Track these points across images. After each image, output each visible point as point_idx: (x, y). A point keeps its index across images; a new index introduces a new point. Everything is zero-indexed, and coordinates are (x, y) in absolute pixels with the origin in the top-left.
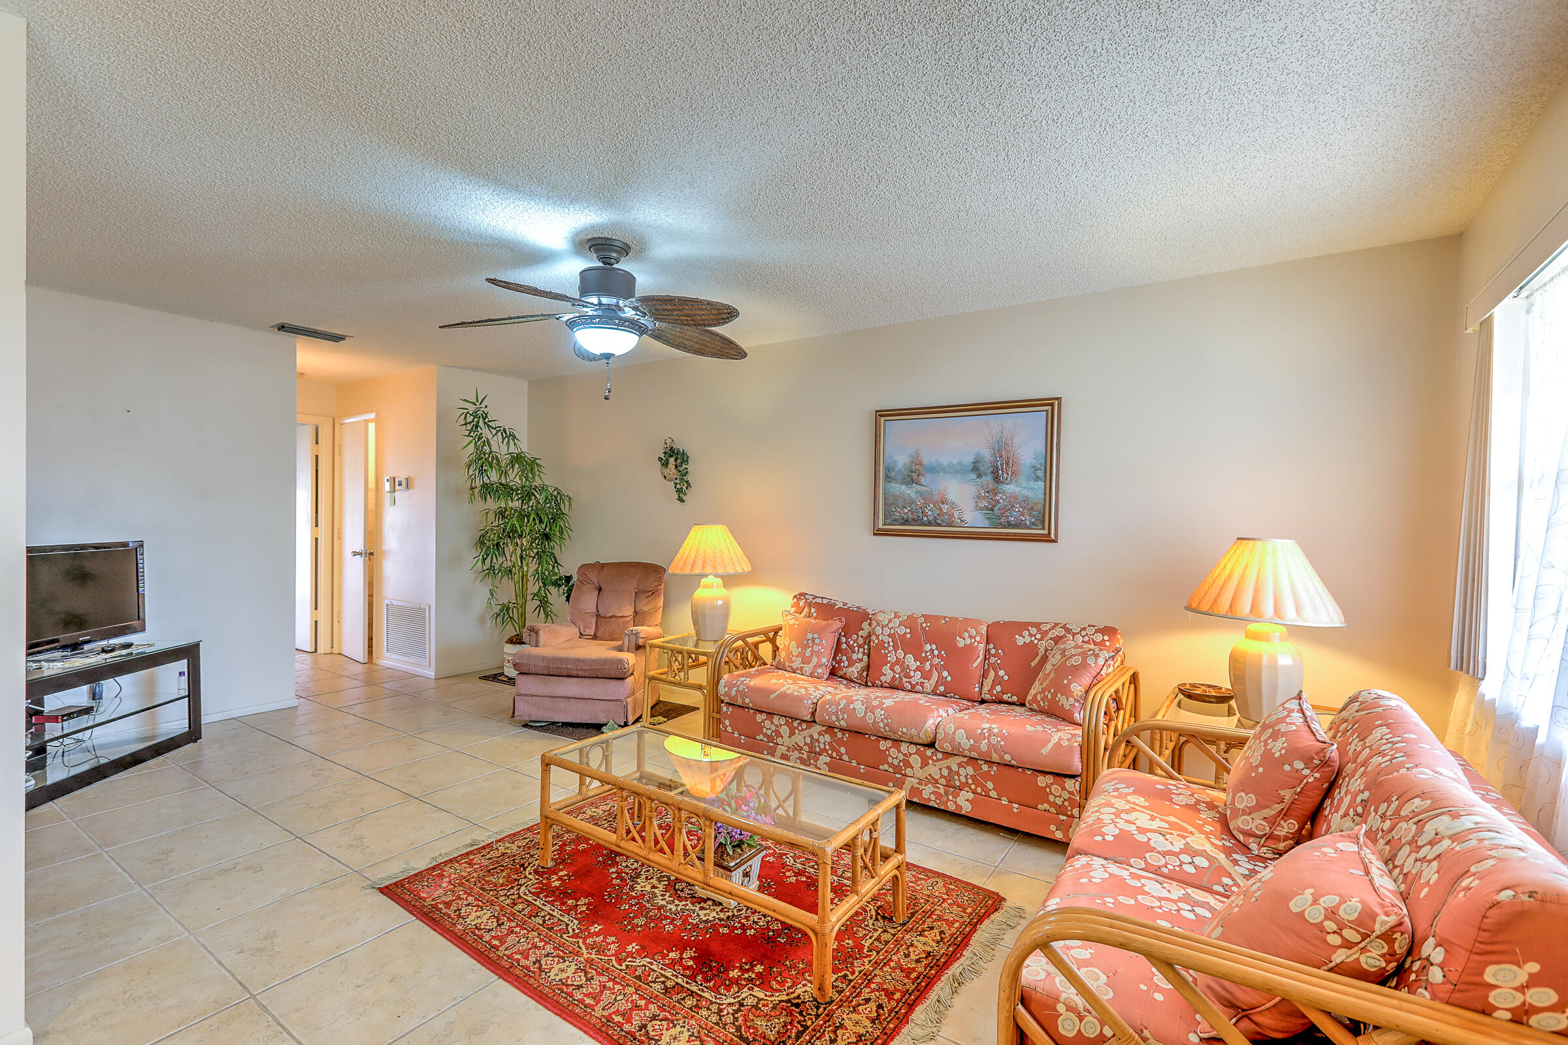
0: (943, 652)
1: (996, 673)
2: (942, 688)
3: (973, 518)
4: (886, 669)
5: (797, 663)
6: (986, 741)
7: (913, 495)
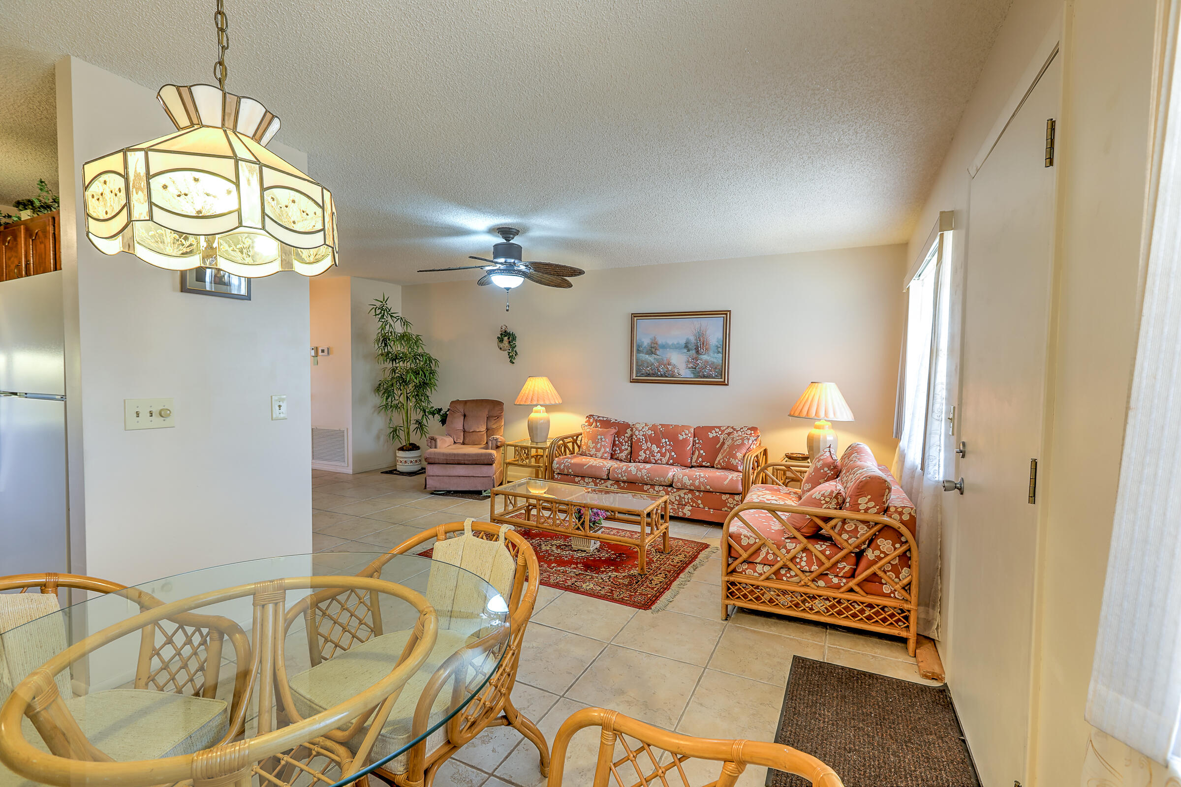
0: (671, 443)
1: (699, 452)
2: (671, 461)
3: (685, 372)
4: (642, 453)
5: (593, 452)
6: (698, 480)
7: (653, 361)
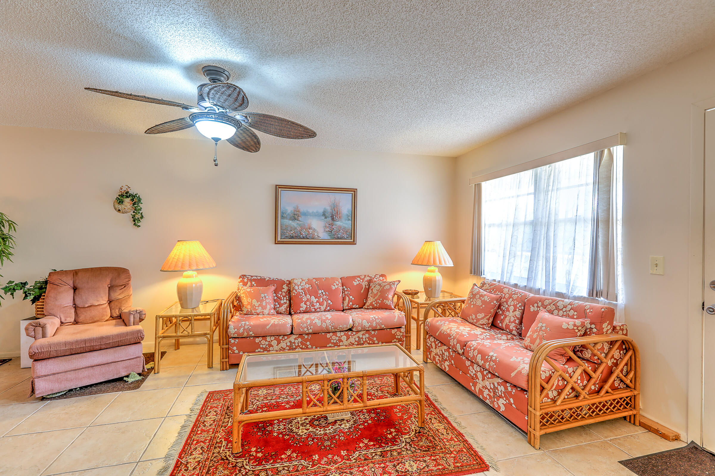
0: (327, 293)
1: (349, 298)
2: (328, 308)
3: (323, 235)
4: (302, 304)
5: (259, 310)
6: (375, 322)
7: (295, 225)
